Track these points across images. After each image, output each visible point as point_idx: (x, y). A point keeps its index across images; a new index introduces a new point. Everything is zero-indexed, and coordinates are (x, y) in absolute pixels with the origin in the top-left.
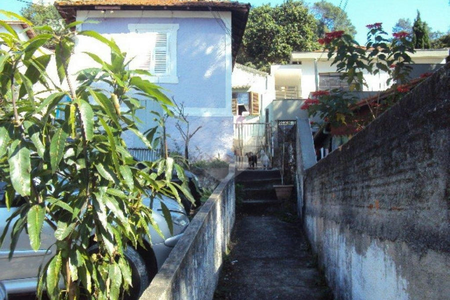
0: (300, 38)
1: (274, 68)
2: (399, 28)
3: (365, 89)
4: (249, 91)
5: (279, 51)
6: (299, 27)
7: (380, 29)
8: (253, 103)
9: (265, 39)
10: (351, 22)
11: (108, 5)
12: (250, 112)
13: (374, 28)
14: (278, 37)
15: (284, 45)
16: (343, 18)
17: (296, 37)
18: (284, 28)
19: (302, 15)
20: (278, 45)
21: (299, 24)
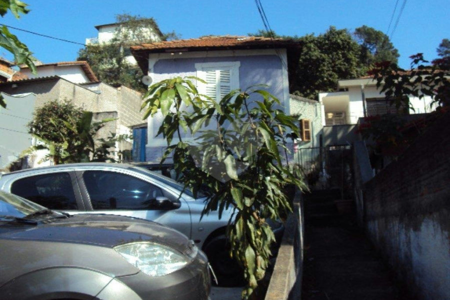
0: (345, 65)
1: (322, 96)
2: (442, 48)
3: (411, 112)
4: (299, 119)
5: (325, 79)
6: (343, 54)
7: (421, 59)
8: (305, 130)
9: (311, 68)
10: (393, 45)
11: (177, 48)
12: (302, 139)
13: (416, 58)
14: (324, 65)
15: (330, 72)
16: (384, 42)
17: (341, 64)
18: (329, 57)
19: (346, 43)
20: (324, 73)
21: (343, 52)
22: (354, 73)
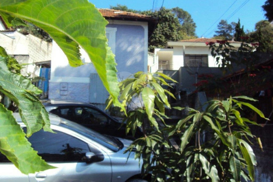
0: (169, 31)
1: (156, 50)
2: (221, 25)
6: (169, 25)
10: (193, 20)
14: (157, 30)
15: (160, 35)
16: (189, 18)
17: (167, 31)
18: (160, 25)
19: (171, 18)
20: (157, 35)
21: (169, 23)
22: (174, 36)
